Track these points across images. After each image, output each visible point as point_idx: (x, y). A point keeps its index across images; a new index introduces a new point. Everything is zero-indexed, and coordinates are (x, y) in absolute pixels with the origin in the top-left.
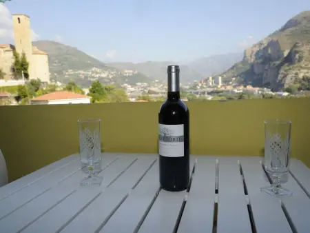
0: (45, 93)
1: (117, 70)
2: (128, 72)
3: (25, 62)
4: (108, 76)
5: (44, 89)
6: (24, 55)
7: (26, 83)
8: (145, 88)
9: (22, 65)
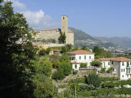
0: (73, 50)
1: (99, 41)
2: (105, 42)
3: (65, 36)
4: (95, 43)
5: (73, 48)
6: (64, 33)
7: (65, 45)
8: (113, 50)
9: (63, 37)
